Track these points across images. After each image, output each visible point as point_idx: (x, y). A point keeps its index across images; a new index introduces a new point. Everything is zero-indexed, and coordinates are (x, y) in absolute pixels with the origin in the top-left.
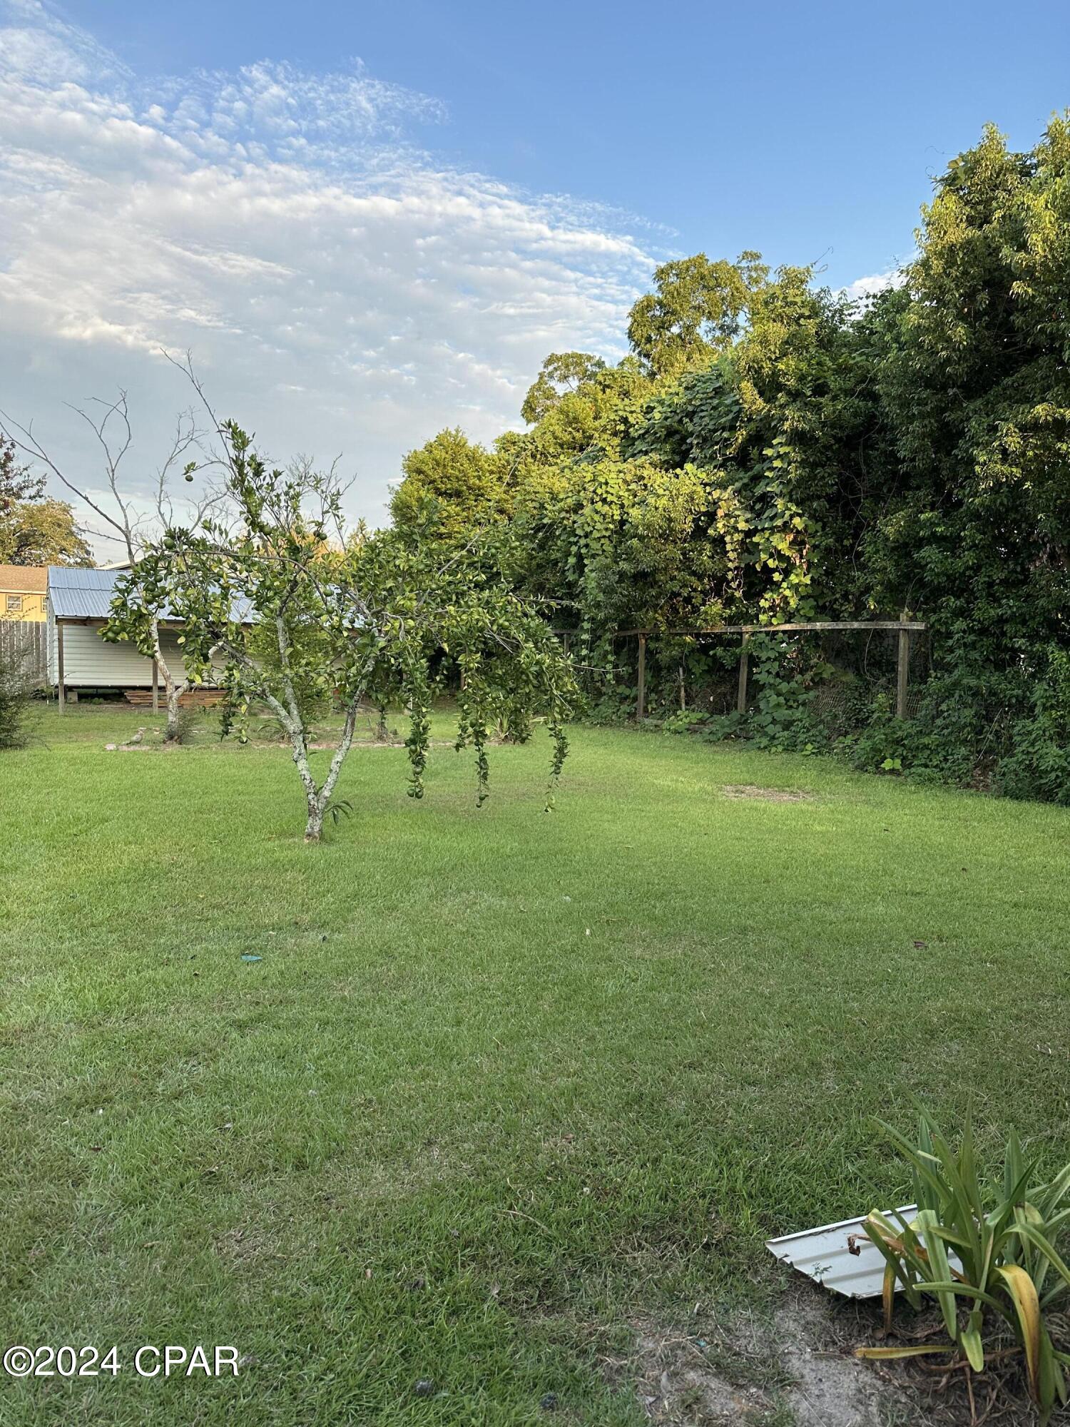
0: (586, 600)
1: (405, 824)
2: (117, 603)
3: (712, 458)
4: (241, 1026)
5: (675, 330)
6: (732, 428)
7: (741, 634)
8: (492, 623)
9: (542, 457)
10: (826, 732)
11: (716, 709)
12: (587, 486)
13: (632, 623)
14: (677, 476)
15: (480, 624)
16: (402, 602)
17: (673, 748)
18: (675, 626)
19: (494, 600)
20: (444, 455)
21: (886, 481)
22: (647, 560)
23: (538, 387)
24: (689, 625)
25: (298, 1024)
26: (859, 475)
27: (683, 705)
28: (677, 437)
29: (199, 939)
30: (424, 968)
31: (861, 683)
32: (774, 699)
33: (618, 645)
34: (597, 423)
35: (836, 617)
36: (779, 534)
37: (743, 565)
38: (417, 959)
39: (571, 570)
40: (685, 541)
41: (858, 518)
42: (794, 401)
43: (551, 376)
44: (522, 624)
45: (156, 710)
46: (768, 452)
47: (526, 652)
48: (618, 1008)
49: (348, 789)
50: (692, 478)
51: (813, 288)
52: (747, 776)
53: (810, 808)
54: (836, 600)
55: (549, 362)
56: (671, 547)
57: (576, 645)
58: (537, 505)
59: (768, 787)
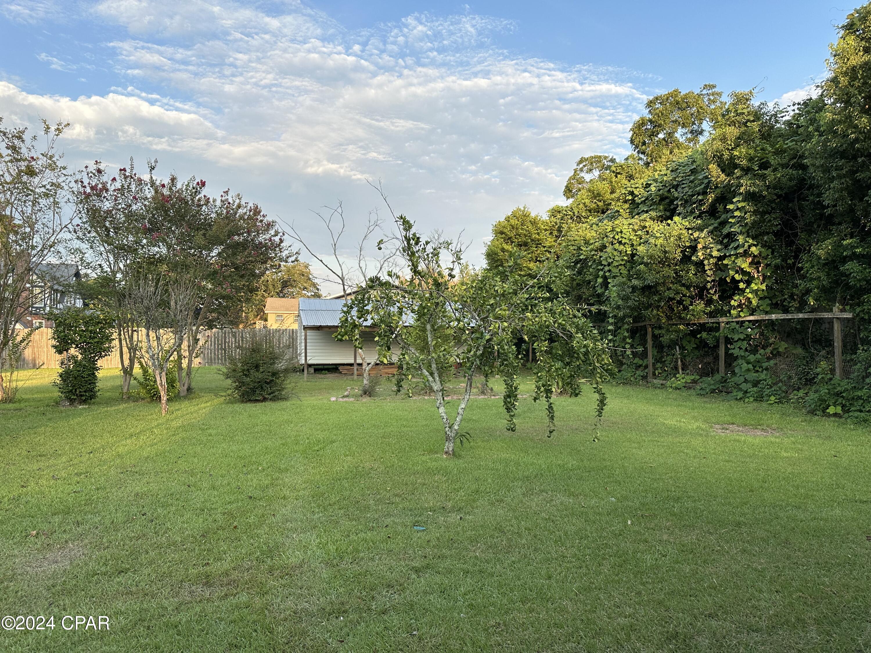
0: (610, 304)
1: (502, 447)
2: (343, 319)
3: (692, 212)
4: (417, 571)
5: (661, 136)
6: (705, 193)
7: (719, 323)
8: (554, 323)
9: (579, 219)
10: (784, 388)
11: (704, 373)
12: (608, 234)
13: (642, 317)
14: (669, 225)
15: (547, 323)
16: (499, 312)
17: (675, 399)
18: (672, 319)
19: (555, 308)
20: (517, 222)
21: (815, 220)
22: (650, 279)
23: (574, 177)
24: (681, 319)
25: (450, 572)
26: (795, 217)
27: (680, 371)
28: (667, 201)
29: (389, 515)
30: (524, 541)
31: (807, 354)
32: (745, 366)
33: (633, 332)
34: (613, 196)
35: (786, 311)
36: (741, 258)
37: (717, 279)
38: (520, 535)
39: (600, 286)
40: (676, 265)
41: (797, 245)
42: (746, 174)
43: (581, 170)
44: (574, 323)
45: (355, 377)
46: (730, 207)
47: (577, 339)
48: (655, 573)
49: (466, 425)
50: (679, 225)
51: (755, 103)
52: (729, 419)
53: (777, 440)
54: (785, 299)
55: (581, 162)
56: (667, 269)
57: (604, 332)
58: (576, 248)
59: (745, 425)
